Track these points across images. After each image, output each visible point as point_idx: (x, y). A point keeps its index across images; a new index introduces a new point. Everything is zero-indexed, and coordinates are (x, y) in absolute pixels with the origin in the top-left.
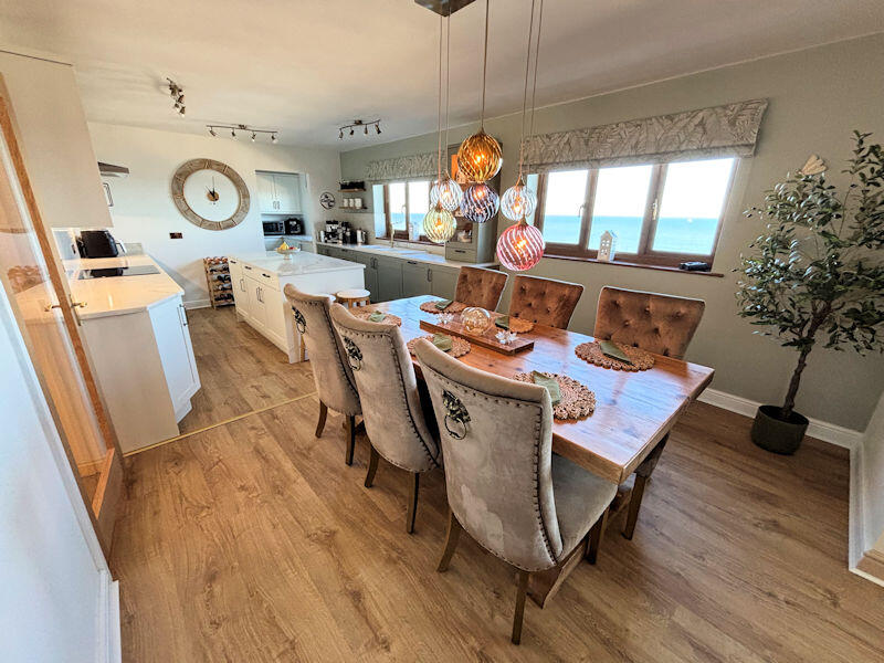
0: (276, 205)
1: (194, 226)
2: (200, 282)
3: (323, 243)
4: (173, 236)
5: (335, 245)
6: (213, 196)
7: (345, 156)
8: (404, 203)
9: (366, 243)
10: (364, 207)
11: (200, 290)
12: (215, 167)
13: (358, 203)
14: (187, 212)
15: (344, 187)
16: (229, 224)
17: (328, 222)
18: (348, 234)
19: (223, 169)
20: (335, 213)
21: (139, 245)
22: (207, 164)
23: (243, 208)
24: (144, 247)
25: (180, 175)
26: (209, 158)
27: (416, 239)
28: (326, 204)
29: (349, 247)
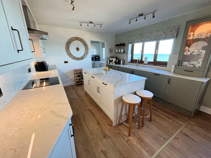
0: (93, 52)
1: (72, 59)
2: (72, 77)
3: (108, 64)
4: (65, 62)
5: (112, 65)
6: (78, 49)
7: (117, 36)
8: (141, 50)
9: (123, 64)
10: (124, 52)
11: (72, 79)
12: (79, 40)
13: (122, 50)
14: (70, 54)
15: (117, 45)
16: (82, 58)
17: (111, 57)
18: (117, 61)
19: (81, 40)
20: (113, 54)
21: (55, 65)
22: (77, 39)
23: (86, 53)
24: (57, 66)
25: (68, 42)
26: (77, 37)
27: (147, 63)
28: (110, 51)
29: (117, 65)
